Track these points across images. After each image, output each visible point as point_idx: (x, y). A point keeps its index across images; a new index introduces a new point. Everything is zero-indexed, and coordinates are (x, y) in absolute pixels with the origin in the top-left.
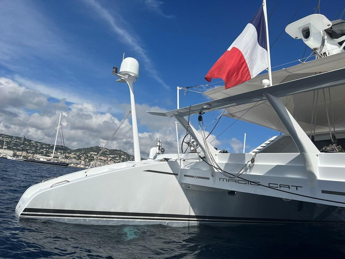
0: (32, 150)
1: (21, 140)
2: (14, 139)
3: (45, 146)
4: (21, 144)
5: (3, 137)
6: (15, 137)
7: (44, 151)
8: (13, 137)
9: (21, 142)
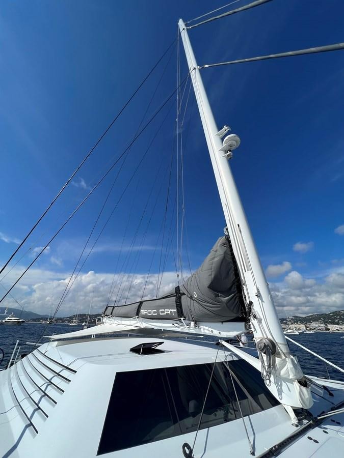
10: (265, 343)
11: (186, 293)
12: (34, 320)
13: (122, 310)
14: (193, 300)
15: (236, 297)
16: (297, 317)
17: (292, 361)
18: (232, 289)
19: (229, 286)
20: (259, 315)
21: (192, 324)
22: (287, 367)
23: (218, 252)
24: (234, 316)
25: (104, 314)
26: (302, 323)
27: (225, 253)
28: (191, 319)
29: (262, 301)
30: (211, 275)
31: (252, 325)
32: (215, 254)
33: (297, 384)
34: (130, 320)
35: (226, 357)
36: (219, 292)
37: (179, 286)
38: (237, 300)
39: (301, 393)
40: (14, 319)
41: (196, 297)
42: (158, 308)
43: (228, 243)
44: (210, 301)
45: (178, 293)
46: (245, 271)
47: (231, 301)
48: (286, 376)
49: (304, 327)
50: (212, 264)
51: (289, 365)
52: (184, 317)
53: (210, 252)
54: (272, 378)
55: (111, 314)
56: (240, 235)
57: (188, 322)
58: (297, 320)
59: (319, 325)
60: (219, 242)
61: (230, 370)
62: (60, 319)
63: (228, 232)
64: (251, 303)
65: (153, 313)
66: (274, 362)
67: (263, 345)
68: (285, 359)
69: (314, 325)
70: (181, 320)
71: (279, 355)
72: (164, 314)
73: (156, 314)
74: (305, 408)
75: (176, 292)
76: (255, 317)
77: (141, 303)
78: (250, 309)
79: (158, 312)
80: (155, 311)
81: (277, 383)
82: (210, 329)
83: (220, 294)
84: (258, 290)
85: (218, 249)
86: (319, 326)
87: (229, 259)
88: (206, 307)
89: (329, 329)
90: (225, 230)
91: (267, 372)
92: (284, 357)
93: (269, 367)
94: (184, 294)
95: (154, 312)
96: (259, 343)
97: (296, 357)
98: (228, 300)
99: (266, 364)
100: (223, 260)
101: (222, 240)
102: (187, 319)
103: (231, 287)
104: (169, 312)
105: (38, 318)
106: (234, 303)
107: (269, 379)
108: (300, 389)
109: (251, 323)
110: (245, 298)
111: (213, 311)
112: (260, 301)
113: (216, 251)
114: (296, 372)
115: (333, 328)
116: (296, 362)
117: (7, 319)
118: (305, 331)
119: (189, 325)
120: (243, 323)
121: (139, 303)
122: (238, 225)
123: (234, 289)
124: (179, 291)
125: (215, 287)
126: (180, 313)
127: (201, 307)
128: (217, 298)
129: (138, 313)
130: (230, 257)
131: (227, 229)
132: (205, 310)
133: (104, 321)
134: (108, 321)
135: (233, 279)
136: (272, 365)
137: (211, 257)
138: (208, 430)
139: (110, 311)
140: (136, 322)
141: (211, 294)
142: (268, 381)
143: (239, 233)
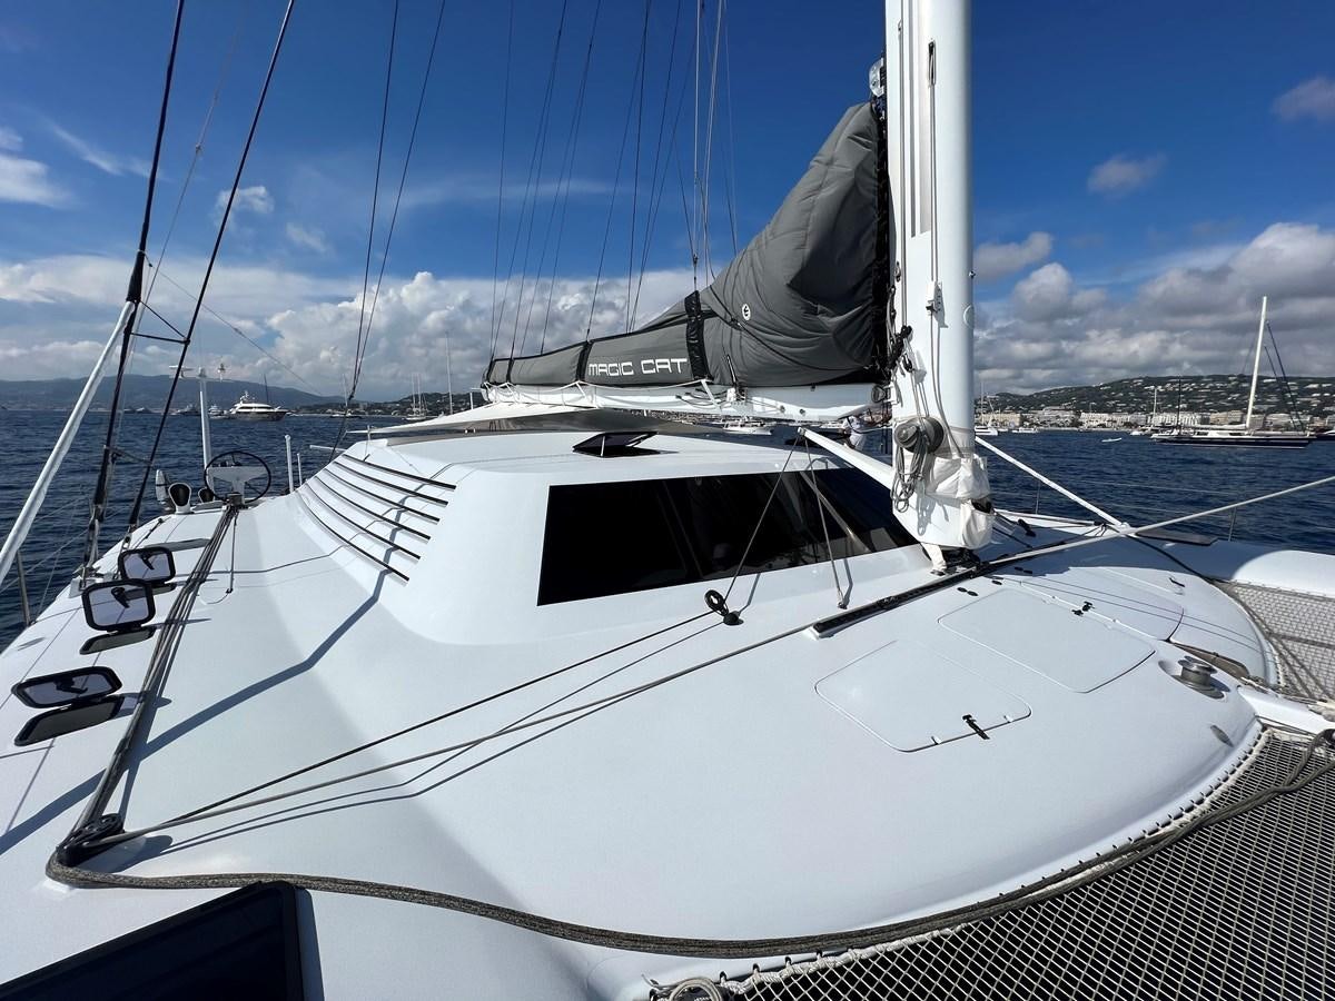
0: (1269, 403)
1: (1230, 382)
2: (1207, 383)
3: (1315, 386)
4: (1230, 392)
5: (1173, 383)
6: (1209, 377)
7: (1313, 401)
8: (1202, 377)
9: (1229, 386)
10: (918, 428)
11: (720, 311)
12: (311, 409)
13: (538, 368)
14: (737, 328)
15: (864, 319)
16: (1008, 395)
17: (975, 464)
18: (859, 294)
19: (852, 283)
20: (921, 363)
21: (731, 393)
22: (957, 476)
23: (835, 169)
24: (850, 366)
25: (488, 379)
26: (1016, 411)
27: (860, 169)
28: (728, 380)
29: (942, 324)
30: (802, 246)
31: (893, 391)
32: (826, 173)
33: (968, 509)
34: (562, 391)
35: (812, 463)
36: (817, 299)
37: (696, 292)
38: (867, 324)
39: (972, 524)
40: (257, 407)
41: (747, 318)
42: (637, 356)
43: (875, 130)
44: (790, 327)
45: (693, 312)
46: (913, 235)
47: (851, 327)
48: (949, 494)
49: (1018, 420)
50: (810, 210)
51: (965, 471)
52: (711, 377)
53: (805, 169)
54: (913, 499)
55: (508, 378)
56: (928, 92)
57: (718, 388)
58: (1005, 402)
59: (1060, 414)
60: (843, 129)
61: (818, 493)
62: (378, 406)
63: (883, 82)
64: (907, 331)
65: (623, 369)
66: (930, 466)
67: (912, 431)
68: (958, 461)
69: (1046, 414)
70: (700, 384)
71: (946, 453)
72: (654, 371)
73: (632, 373)
74: (971, 547)
75: (688, 310)
76: (909, 367)
77: (587, 346)
78: (899, 348)
79: (637, 366)
80: (630, 364)
81: (921, 507)
82: (780, 404)
83: (819, 307)
84: (938, 291)
85: (838, 153)
86: (1058, 417)
87: (869, 192)
88: (772, 345)
89: (1081, 424)
90: (874, 75)
91: (904, 486)
92: (956, 456)
93: (914, 476)
94: (712, 314)
95: (627, 369)
96: (904, 426)
97: (986, 458)
98: (841, 323)
99: (907, 471)
100: (851, 195)
101: (856, 117)
102: (717, 381)
103: (859, 285)
104: (668, 366)
105: (321, 405)
106: (858, 330)
107: (906, 501)
108: (973, 515)
109: (892, 384)
110: (893, 318)
111: (792, 354)
112: (935, 323)
113: (830, 163)
114: (974, 484)
115: (1092, 420)
116: (982, 466)
117: (239, 406)
118: (1016, 428)
119: (721, 396)
120: (870, 387)
121: (581, 347)
122: (932, 48)
123: (867, 292)
124: (698, 305)
125: (811, 284)
126: (699, 367)
127: (761, 348)
128: (811, 318)
129: (581, 373)
130: (873, 183)
131: (883, 72)
132: (769, 354)
133: (491, 397)
134: (502, 397)
135: (870, 261)
136: (921, 475)
137: (810, 186)
138: (758, 577)
139: (502, 373)
140: (578, 395)
141: (794, 306)
142: (901, 504)
143: (926, 82)
